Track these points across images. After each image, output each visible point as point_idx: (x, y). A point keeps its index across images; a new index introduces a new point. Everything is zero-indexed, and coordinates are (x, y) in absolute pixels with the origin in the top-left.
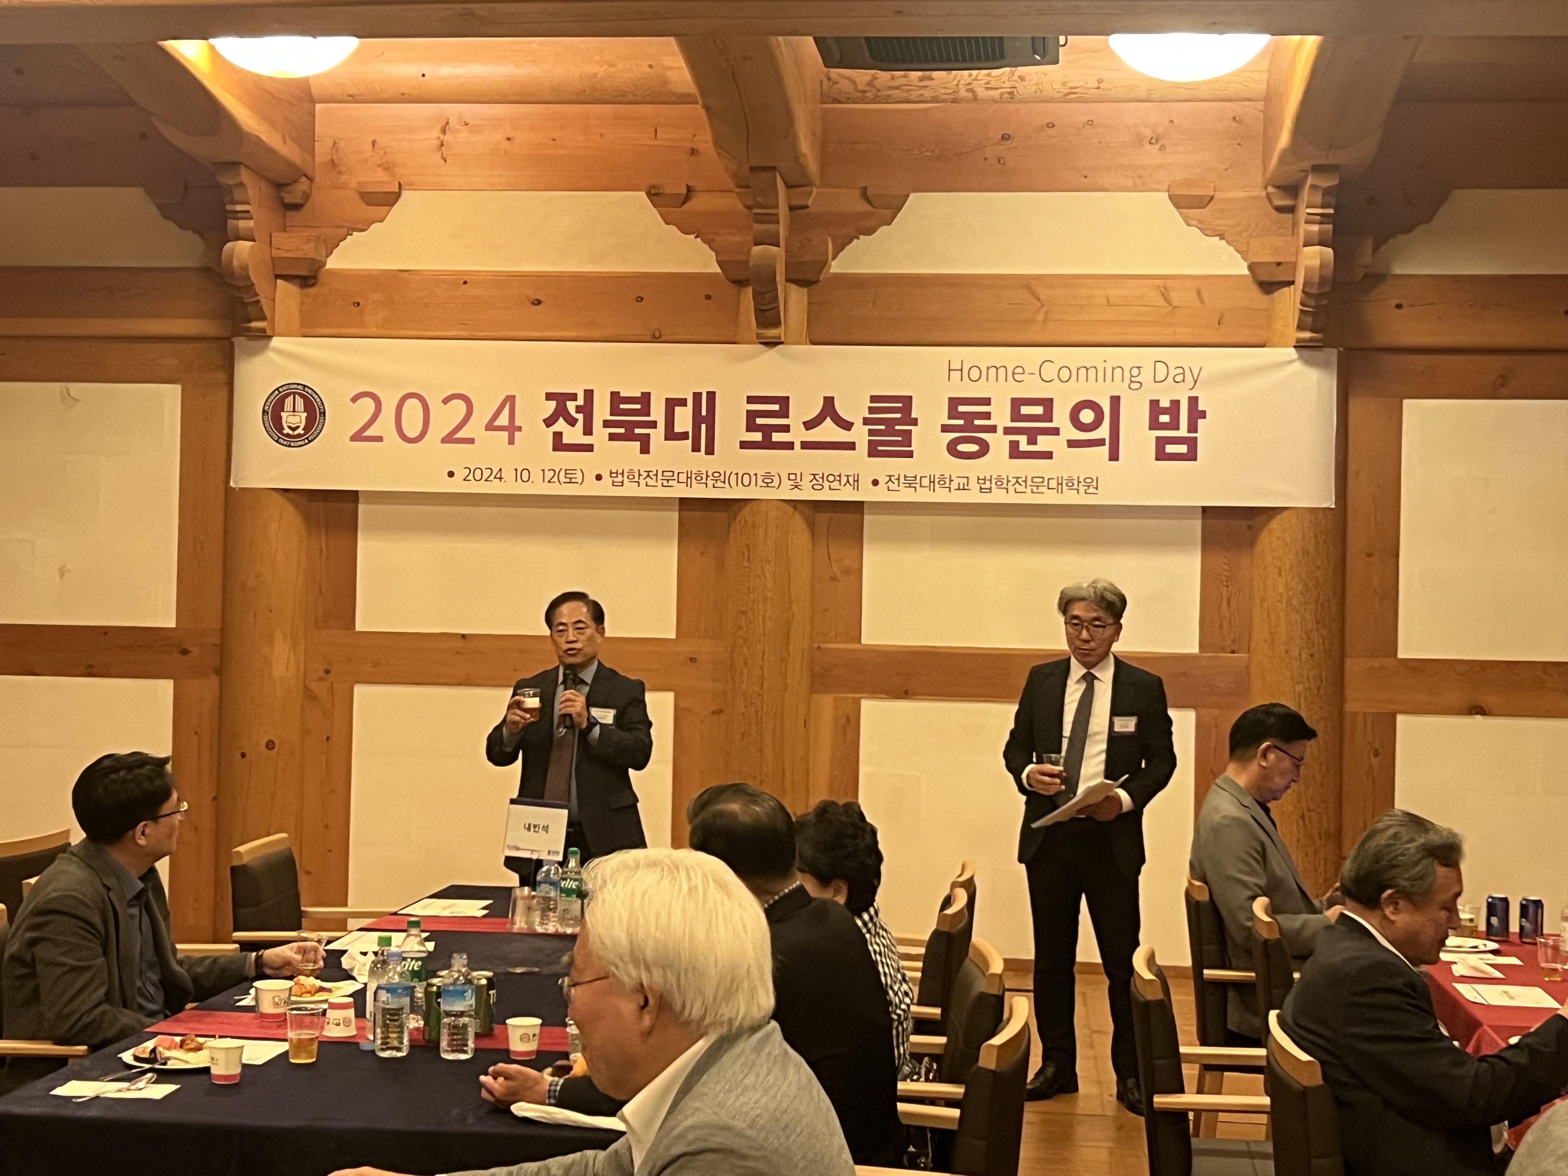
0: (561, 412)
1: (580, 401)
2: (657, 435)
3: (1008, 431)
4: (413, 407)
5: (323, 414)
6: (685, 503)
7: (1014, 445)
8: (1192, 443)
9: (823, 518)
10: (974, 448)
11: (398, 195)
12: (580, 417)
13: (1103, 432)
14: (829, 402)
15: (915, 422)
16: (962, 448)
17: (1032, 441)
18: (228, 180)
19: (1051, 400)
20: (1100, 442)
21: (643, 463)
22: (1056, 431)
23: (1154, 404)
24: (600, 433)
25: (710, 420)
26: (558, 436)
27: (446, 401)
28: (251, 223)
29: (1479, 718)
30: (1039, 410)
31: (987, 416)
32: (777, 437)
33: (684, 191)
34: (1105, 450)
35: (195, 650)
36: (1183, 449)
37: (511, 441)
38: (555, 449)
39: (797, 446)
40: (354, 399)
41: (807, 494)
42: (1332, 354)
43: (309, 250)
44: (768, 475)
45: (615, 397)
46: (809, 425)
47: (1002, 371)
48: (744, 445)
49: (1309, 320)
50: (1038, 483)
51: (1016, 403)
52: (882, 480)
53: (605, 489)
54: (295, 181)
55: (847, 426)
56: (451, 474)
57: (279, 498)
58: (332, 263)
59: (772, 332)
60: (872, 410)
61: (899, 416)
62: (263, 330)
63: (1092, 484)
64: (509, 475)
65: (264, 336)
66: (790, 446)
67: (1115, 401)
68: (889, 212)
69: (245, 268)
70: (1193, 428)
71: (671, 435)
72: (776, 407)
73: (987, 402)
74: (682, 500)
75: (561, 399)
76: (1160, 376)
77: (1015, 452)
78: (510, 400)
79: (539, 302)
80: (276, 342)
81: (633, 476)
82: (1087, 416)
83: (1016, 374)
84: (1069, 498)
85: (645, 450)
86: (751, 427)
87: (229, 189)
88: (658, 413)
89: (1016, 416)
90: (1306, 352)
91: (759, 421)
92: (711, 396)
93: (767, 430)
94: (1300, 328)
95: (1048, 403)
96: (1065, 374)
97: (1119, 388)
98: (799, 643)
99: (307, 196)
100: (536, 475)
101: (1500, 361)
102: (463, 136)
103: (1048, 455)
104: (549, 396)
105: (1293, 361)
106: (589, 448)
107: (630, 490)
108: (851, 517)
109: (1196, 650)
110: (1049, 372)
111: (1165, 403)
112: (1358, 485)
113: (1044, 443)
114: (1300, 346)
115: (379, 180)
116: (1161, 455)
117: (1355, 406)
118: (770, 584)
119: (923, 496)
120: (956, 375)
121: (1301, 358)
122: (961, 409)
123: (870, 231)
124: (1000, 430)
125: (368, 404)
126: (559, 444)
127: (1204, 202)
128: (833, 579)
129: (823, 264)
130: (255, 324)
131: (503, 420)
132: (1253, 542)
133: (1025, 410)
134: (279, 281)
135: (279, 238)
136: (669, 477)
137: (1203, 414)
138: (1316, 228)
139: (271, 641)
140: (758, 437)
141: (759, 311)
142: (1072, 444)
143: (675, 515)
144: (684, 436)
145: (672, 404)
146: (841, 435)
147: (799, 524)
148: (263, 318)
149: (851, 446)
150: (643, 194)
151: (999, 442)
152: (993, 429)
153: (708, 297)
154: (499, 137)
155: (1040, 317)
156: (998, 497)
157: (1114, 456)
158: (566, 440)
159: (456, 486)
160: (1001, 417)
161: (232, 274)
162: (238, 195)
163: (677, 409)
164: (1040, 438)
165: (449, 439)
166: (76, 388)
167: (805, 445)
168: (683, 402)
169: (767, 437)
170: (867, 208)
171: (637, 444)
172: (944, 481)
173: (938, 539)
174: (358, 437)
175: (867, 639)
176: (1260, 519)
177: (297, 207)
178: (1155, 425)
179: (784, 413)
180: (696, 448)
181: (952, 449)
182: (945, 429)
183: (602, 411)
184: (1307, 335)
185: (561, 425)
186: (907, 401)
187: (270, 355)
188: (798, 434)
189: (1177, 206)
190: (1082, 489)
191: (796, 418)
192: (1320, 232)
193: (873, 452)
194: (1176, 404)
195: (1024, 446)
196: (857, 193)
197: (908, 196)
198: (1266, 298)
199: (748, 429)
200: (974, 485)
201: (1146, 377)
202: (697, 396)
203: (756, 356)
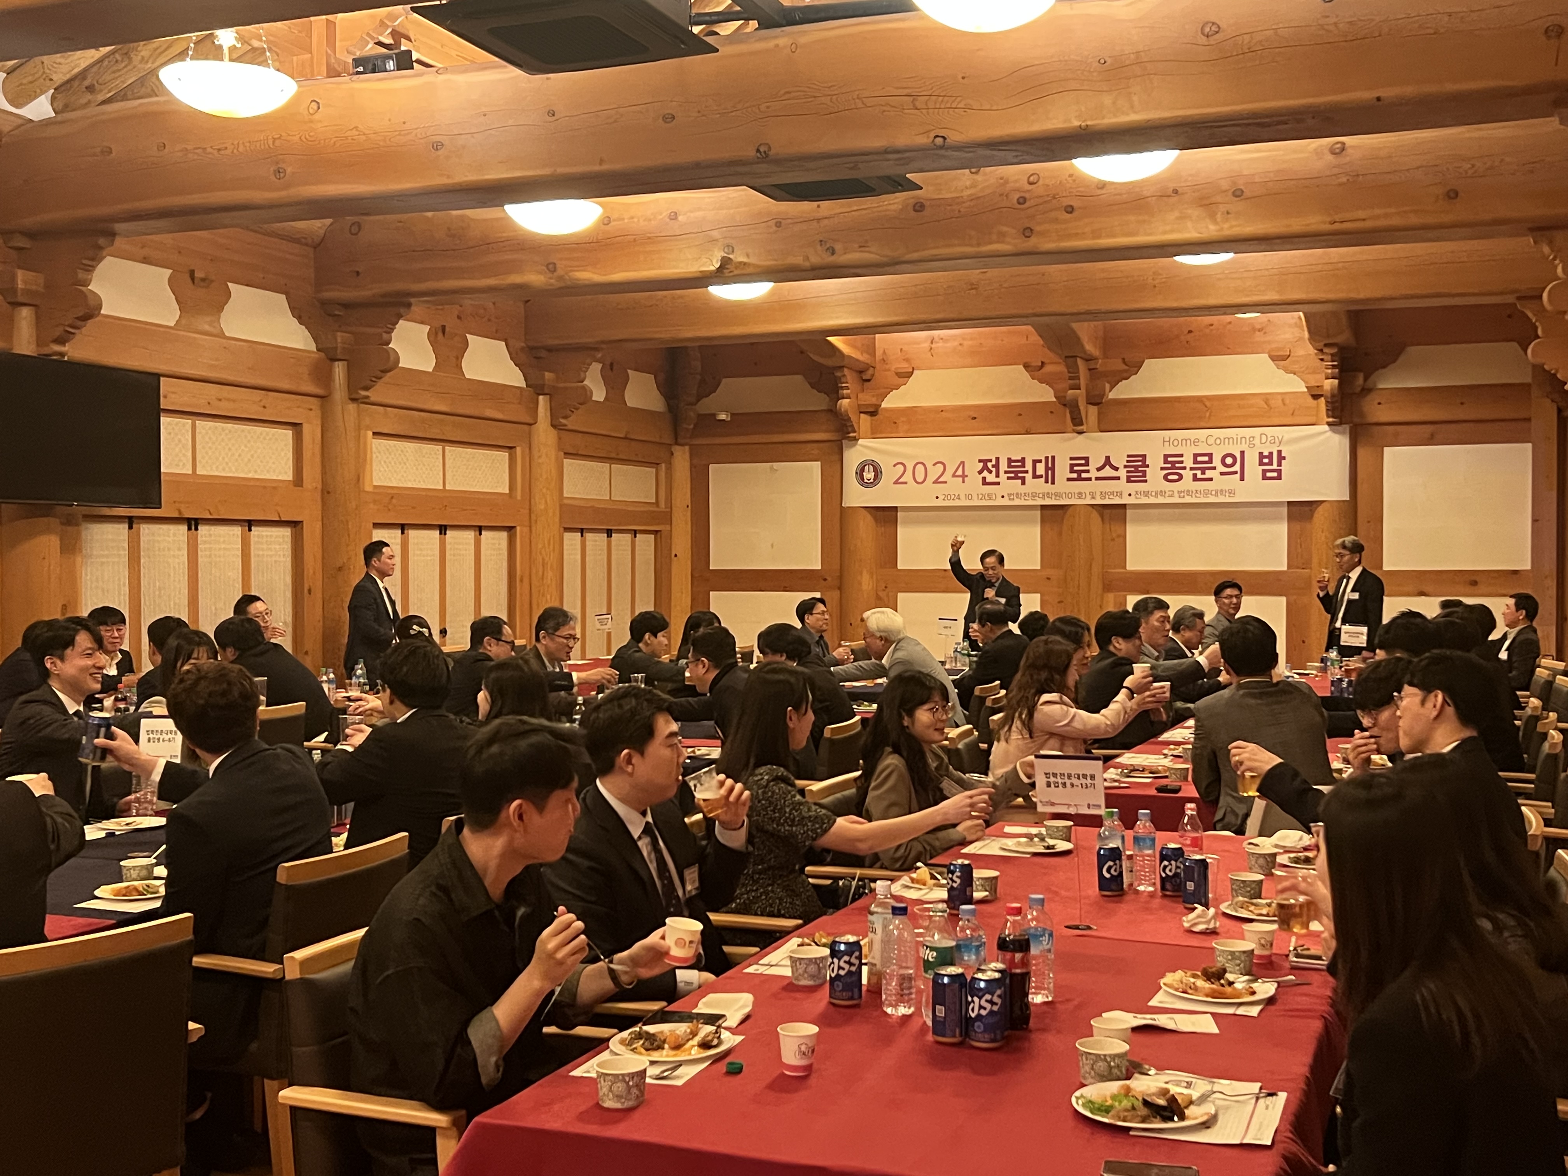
0: (985, 468)
1: (994, 462)
2: (1029, 477)
3: (1192, 469)
4: (920, 468)
5: (881, 472)
6: (1043, 507)
7: (1195, 475)
8: (1279, 472)
9: (1107, 512)
10: (1176, 477)
11: (912, 373)
12: (994, 470)
13: (1237, 468)
14: (1108, 458)
15: (1148, 466)
16: (1170, 477)
17: (1203, 473)
18: (838, 374)
19: (1212, 454)
20: (1236, 473)
21: (1022, 489)
22: (1214, 468)
23: (1261, 454)
24: (1003, 477)
25: (1053, 469)
26: (984, 479)
27: (934, 465)
28: (849, 391)
29: (1423, 597)
30: (1206, 459)
31: (1182, 462)
32: (1084, 475)
33: (1040, 364)
34: (1238, 476)
35: (829, 579)
36: (1275, 474)
37: (963, 482)
38: (983, 484)
39: (1093, 479)
40: (894, 466)
41: (1098, 501)
42: (1347, 427)
43: (874, 401)
44: (1080, 493)
45: (1010, 460)
46: (1099, 469)
47: (1188, 441)
48: (1069, 480)
49: (1330, 413)
50: (1207, 493)
51: (1196, 456)
52: (1133, 493)
53: (1006, 502)
54: (868, 369)
55: (1116, 469)
56: (937, 498)
57: (863, 511)
58: (883, 405)
59: (1080, 428)
60: (1128, 461)
61: (1140, 463)
62: (855, 437)
63: (1232, 492)
64: (962, 497)
65: (856, 439)
66: (1090, 479)
67: (1242, 453)
68: (1136, 369)
69: (846, 411)
70: (1279, 464)
71: (1035, 476)
72: (1083, 462)
73: (1181, 456)
74: (1042, 506)
75: (985, 462)
76: (1263, 441)
77: (1195, 478)
78: (963, 463)
79: (975, 418)
80: (861, 441)
81: (1018, 495)
82: (1229, 461)
83: (1196, 442)
84: (1221, 499)
85: (1023, 483)
86: (1072, 471)
87: (840, 378)
88: (1029, 466)
89: (1195, 462)
90: (1333, 427)
91: (1076, 468)
92: (1053, 458)
93: (1079, 472)
94: (1328, 417)
95: (1210, 455)
96: (1218, 442)
97: (1244, 447)
98: (1096, 570)
99: (873, 375)
100: (975, 497)
101: (1430, 428)
102: (940, 344)
103: (1211, 479)
104: (980, 461)
105: (1326, 432)
106: (998, 484)
107: (1017, 502)
108: (1121, 511)
109: (1285, 568)
110: (1211, 441)
111: (1266, 453)
112: (1362, 488)
113: (1209, 474)
114: (1329, 424)
115: (904, 367)
116: (1265, 478)
117: (1361, 452)
118: (1082, 543)
119: (1152, 500)
120: (1167, 444)
121: (1331, 430)
122: (1170, 459)
123: (1127, 379)
124: (1188, 468)
125: (900, 468)
126: (985, 482)
127: (1286, 358)
128: (1113, 540)
129: (1103, 395)
130: (852, 435)
131: (960, 472)
132: (1312, 516)
133: (1199, 459)
134: (862, 415)
135: (860, 396)
136: (1034, 496)
137: (1284, 458)
138: (1330, 371)
139: (861, 574)
140: (1075, 475)
141: (1073, 419)
142: (1222, 474)
143: (1039, 512)
144: (1041, 476)
145: (1035, 462)
146: (1114, 474)
147: (1095, 515)
148: (855, 432)
149: (1118, 478)
150: (1021, 366)
151: (1187, 474)
152: (1184, 468)
153: (1052, 412)
154: (956, 343)
155: (1208, 415)
156: (1188, 500)
157: (1242, 479)
158: (988, 480)
159: (940, 503)
160: (1188, 462)
161: (841, 415)
162: (843, 380)
163: (1038, 464)
164: (1207, 472)
165: (936, 482)
166: (776, 465)
167: (1097, 479)
168: (1040, 461)
169: (1080, 475)
170: (1127, 368)
171: (1020, 481)
172: (1162, 493)
173: (1162, 520)
174: (896, 483)
175: (1129, 567)
176: (1314, 506)
177: (869, 380)
178: (1261, 463)
179: (1087, 464)
180: (1047, 482)
181: (1165, 478)
182: (1162, 469)
183: (1003, 466)
184: (1331, 420)
185: (985, 473)
186: (1144, 456)
187: (858, 447)
188: (1093, 474)
189: (1273, 360)
190: (1227, 494)
191: (1092, 467)
192: (1332, 373)
193: (1129, 480)
194: (1271, 454)
195: (1199, 476)
196: (1120, 361)
197: (1143, 362)
198: (1315, 402)
199: (1071, 472)
200: (1176, 494)
201: (1257, 441)
202: (1047, 458)
203: (1074, 438)
